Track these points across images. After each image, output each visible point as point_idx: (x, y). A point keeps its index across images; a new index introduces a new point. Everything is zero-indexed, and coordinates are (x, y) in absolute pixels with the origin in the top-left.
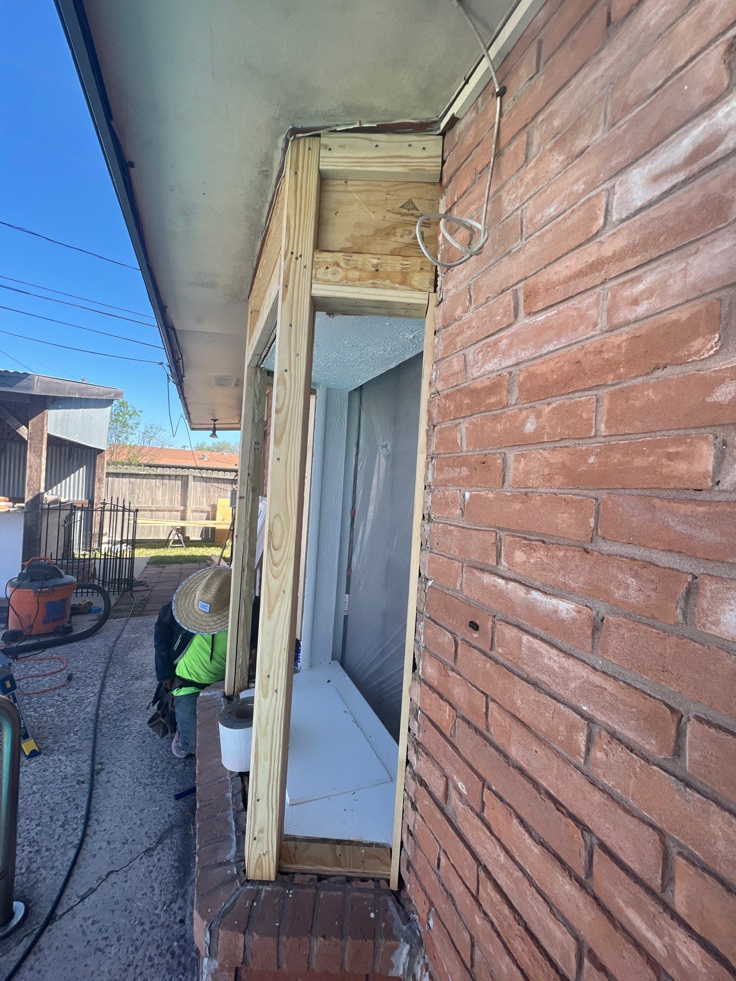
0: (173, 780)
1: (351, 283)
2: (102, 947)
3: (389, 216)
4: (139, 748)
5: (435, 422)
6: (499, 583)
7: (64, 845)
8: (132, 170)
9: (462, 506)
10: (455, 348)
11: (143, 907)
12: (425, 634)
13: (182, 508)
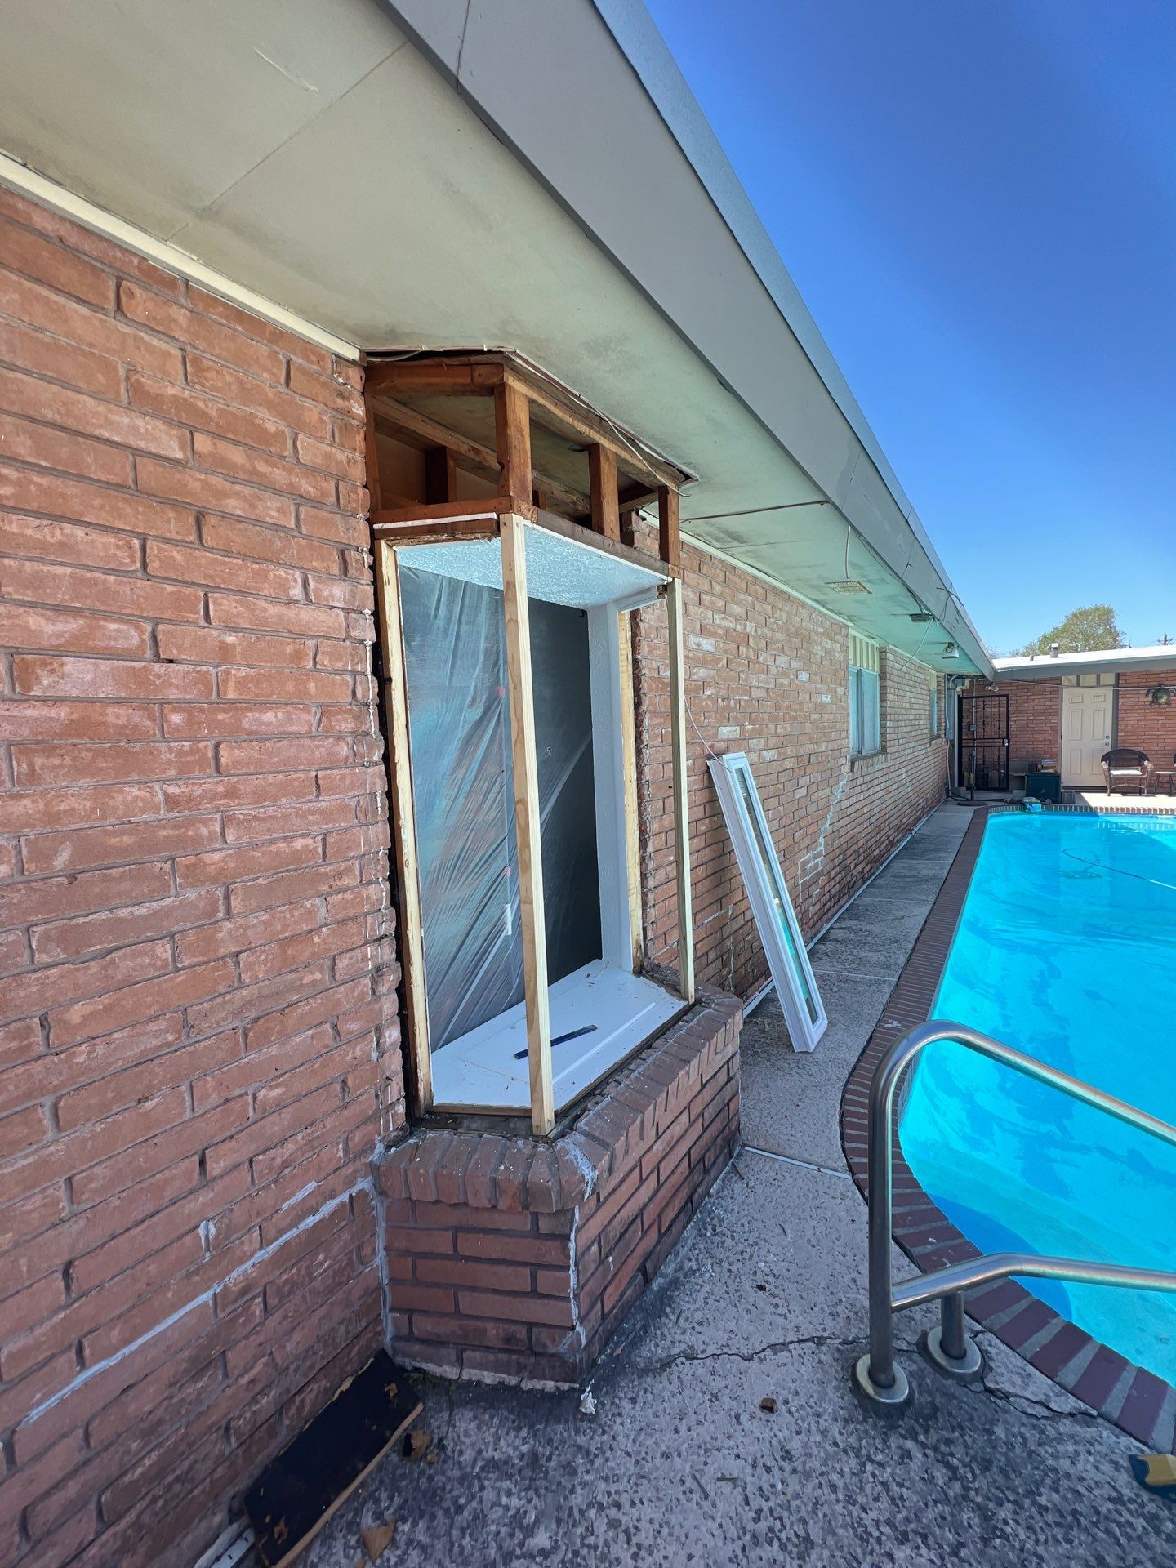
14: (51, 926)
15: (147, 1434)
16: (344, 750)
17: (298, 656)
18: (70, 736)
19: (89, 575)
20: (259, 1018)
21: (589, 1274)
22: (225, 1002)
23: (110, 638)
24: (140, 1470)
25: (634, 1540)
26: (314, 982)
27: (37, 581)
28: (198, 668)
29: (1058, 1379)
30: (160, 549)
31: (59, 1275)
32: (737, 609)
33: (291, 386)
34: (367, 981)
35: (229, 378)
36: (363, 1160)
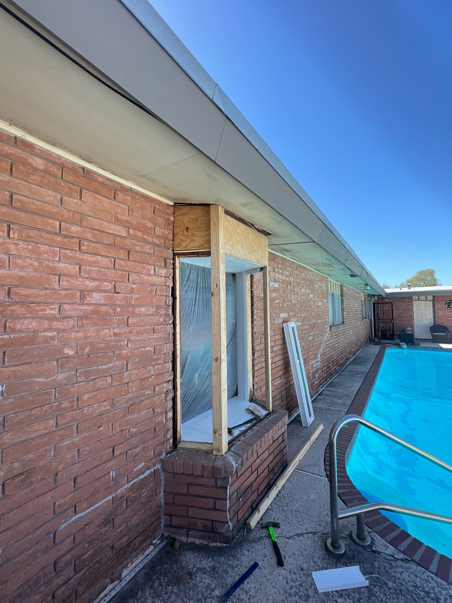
14: (82, 370)
15: (91, 542)
16: (162, 320)
17: (151, 291)
18: (92, 314)
19: (101, 269)
20: (132, 404)
21: (234, 503)
22: (124, 398)
23: (105, 287)
24: (87, 555)
25: (249, 594)
26: (148, 394)
27: (89, 272)
28: (125, 295)
29: (398, 548)
30: (119, 262)
31: (73, 481)
32: (287, 273)
33: (155, 214)
34: (164, 395)
35: (139, 213)
36: (159, 458)
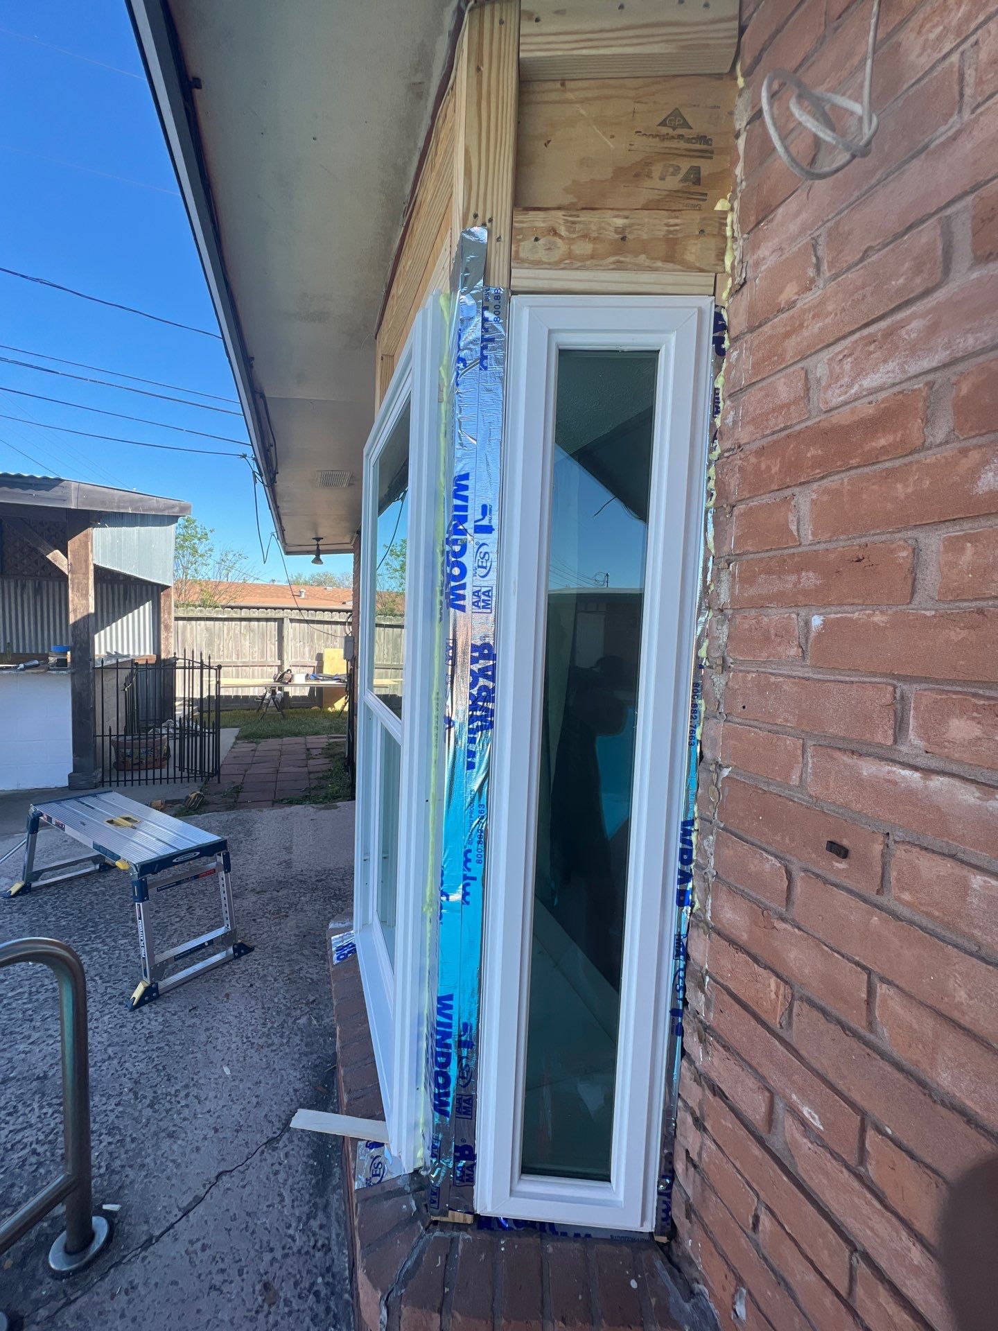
0: (297, 1039)
1: (579, 264)
2: (218, 1284)
3: (640, 142)
4: (246, 995)
5: (732, 499)
6: (904, 777)
7: (156, 1134)
8: (197, 92)
9: (803, 641)
10: (782, 358)
11: (271, 1225)
12: (717, 855)
13: (279, 663)
